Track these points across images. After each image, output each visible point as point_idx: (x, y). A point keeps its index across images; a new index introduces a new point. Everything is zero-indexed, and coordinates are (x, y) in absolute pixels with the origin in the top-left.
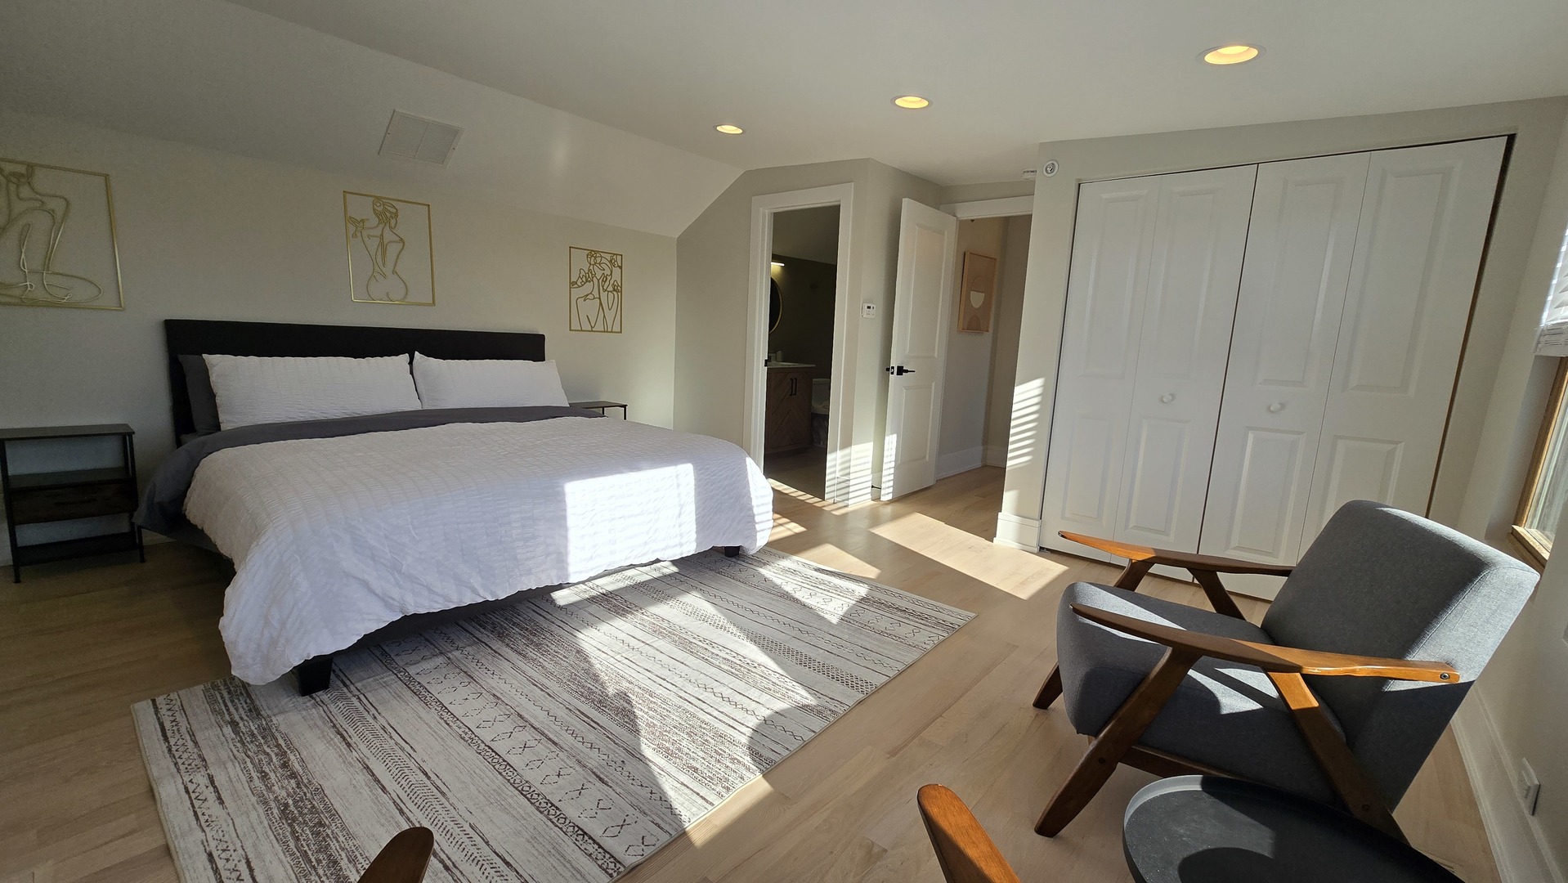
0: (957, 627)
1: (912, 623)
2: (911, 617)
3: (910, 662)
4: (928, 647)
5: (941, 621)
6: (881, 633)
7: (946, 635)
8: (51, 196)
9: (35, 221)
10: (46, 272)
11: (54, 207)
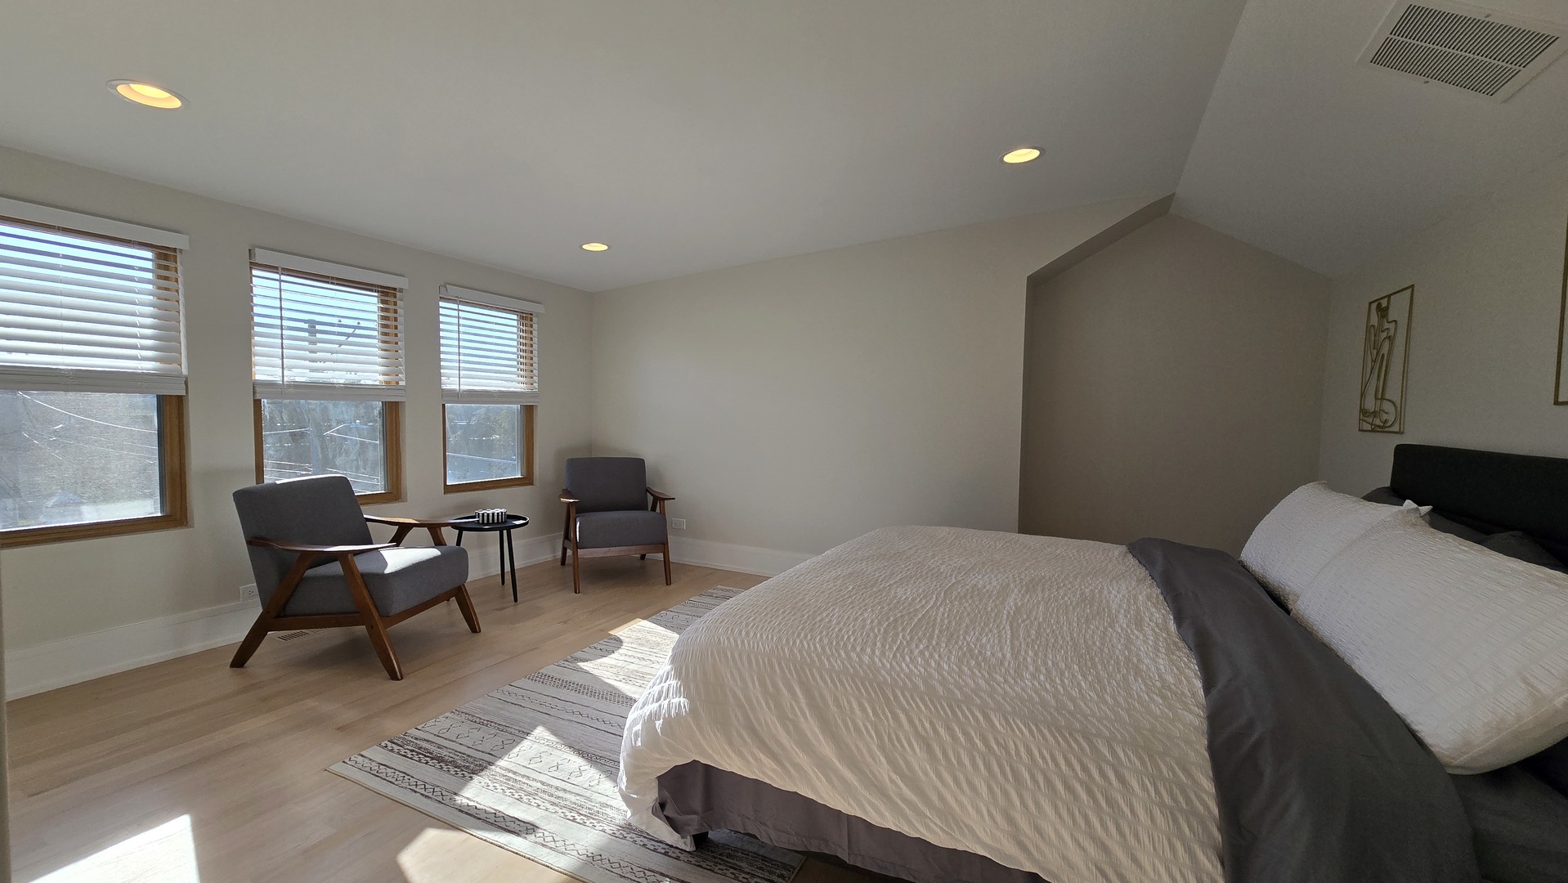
0: (385, 743)
1: (441, 741)
2: (434, 749)
4: (448, 714)
5: (397, 749)
7: (412, 730)
8: (1391, 322)
9: (1385, 350)
10: (1383, 398)
11: (1392, 333)
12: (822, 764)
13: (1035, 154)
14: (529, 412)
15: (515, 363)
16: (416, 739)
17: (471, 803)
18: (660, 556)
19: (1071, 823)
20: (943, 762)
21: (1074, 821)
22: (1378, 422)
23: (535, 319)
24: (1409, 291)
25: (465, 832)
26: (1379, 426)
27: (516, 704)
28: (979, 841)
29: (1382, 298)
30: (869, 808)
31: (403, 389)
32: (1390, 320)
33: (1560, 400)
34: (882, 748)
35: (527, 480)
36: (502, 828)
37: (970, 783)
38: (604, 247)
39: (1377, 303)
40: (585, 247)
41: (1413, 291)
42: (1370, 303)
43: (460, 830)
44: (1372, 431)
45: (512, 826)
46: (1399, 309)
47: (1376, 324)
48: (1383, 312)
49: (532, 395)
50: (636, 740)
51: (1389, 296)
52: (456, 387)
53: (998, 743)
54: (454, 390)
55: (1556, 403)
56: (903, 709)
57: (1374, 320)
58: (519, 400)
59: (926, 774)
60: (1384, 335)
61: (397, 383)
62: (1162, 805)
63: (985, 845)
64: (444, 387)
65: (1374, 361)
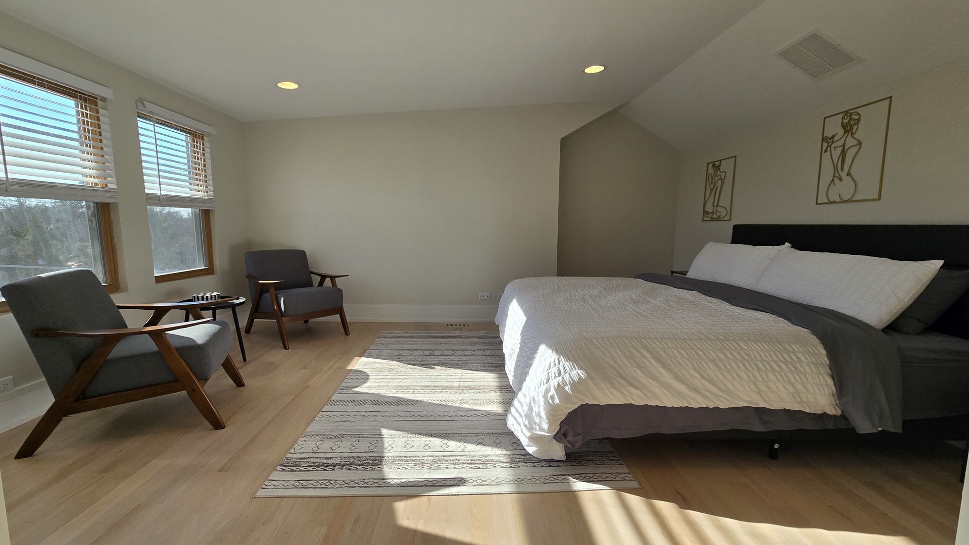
0: (279, 468)
1: (322, 455)
2: (325, 461)
3: (312, 425)
4: (302, 439)
5: (294, 468)
6: (343, 436)
7: (289, 455)
8: (722, 172)
9: (719, 183)
10: (717, 206)
11: (723, 177)
12: (665, 385)
13: (602, 68)
14: (205, 216)
15: (187, 178)
16: (302, 459)
17: (403, 481)
18: (337, 318)
19: (782, 380)
20: (724, 369)
21: (783, 379)
22: (715, 216)
23: (205, 138)
24: (734, 158)
25: (422, 496)
26: (716, 218)
27: (346, 421)
28: (743, 400)
29: (718, 161)
30: (690, 399)
31: (113, 191)
32: (721, 171)
33: (818, 202)
34: (695, 369)
35: (209, 271)
36: (440, 486)
37: (738, 375)
38: (295, 86)
39: (712, 164)
40: (280, 85)
41: (736, 159)
42: (708, 164)
43: (419, 496)
44: (712, 220)
45: (448, 483)
46: (727, 166)
47: (712, 173)
48: (717, 167)
49: (211, 201)
50: (553, 401)
51: (721, 161)
52: (158, 192)
53: (746, 354)
54: (156, 195)
55: (817, 204)
56: (700, 349)
57: (711, 171)
58: (199, 205)
59: (716, 376)
60: (717, 178)
61: (106, 185)
62: (813, 363)
63: (746, 401)
64: (147, 191)
65: (712, 190)
